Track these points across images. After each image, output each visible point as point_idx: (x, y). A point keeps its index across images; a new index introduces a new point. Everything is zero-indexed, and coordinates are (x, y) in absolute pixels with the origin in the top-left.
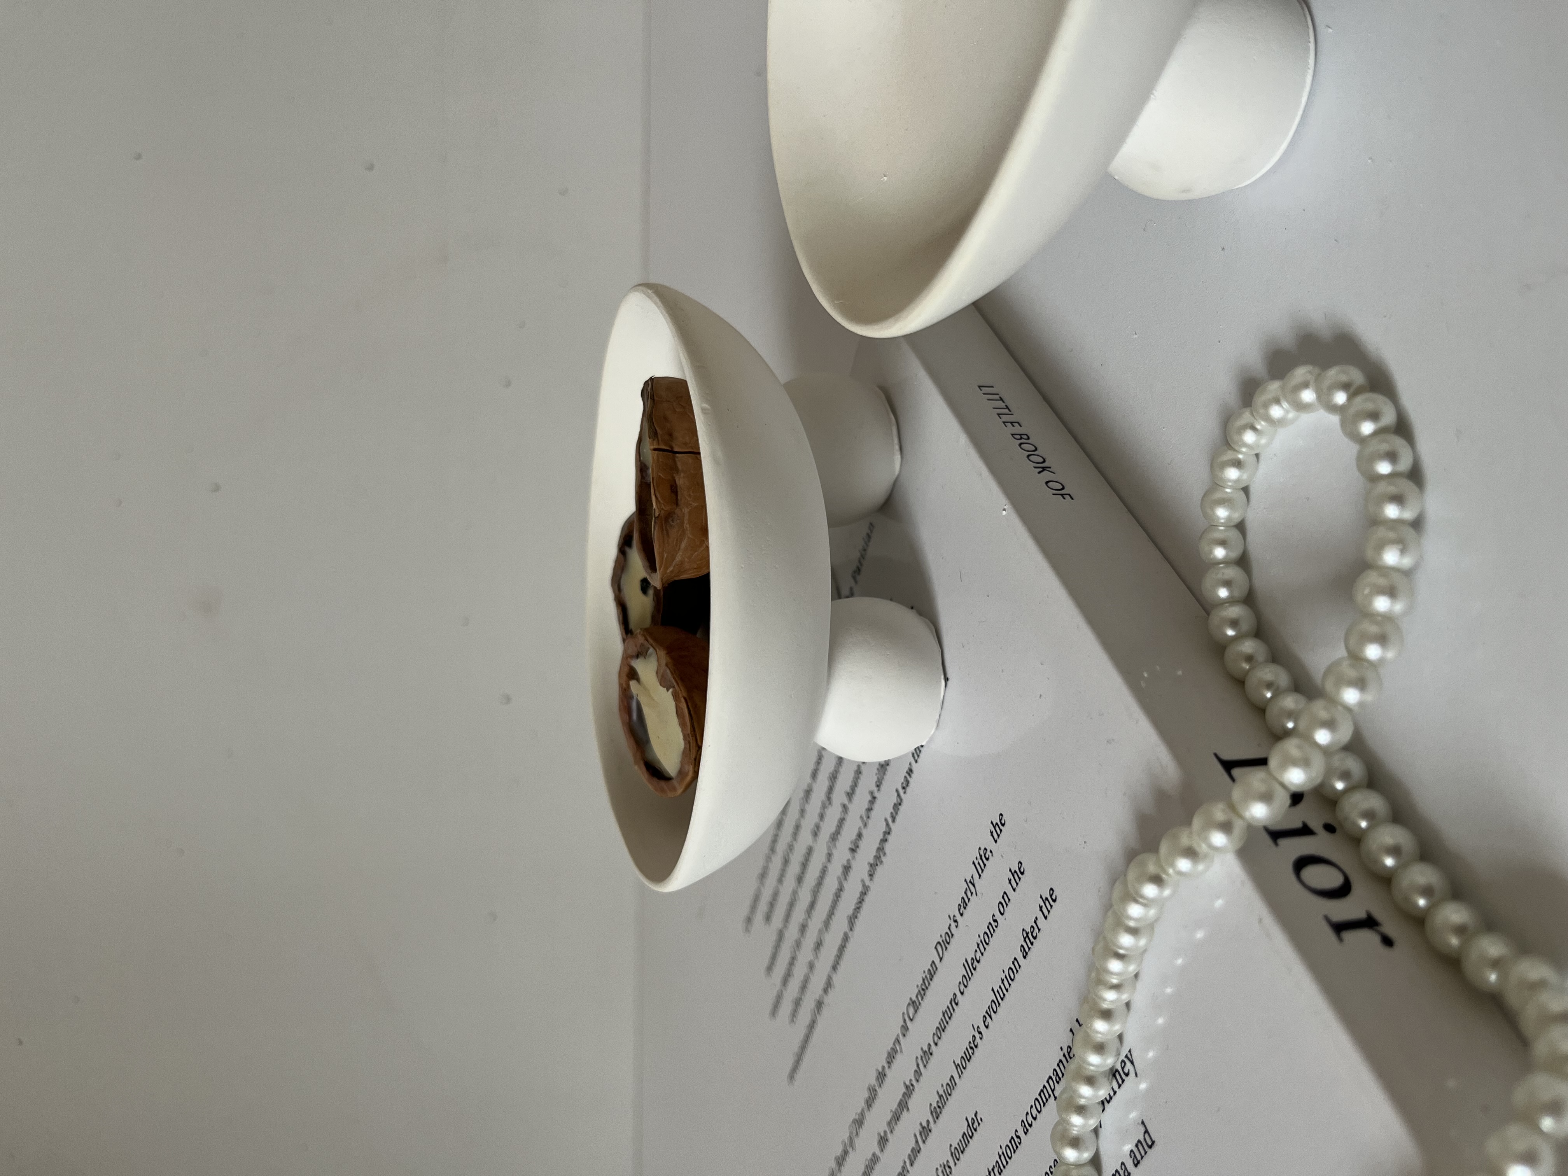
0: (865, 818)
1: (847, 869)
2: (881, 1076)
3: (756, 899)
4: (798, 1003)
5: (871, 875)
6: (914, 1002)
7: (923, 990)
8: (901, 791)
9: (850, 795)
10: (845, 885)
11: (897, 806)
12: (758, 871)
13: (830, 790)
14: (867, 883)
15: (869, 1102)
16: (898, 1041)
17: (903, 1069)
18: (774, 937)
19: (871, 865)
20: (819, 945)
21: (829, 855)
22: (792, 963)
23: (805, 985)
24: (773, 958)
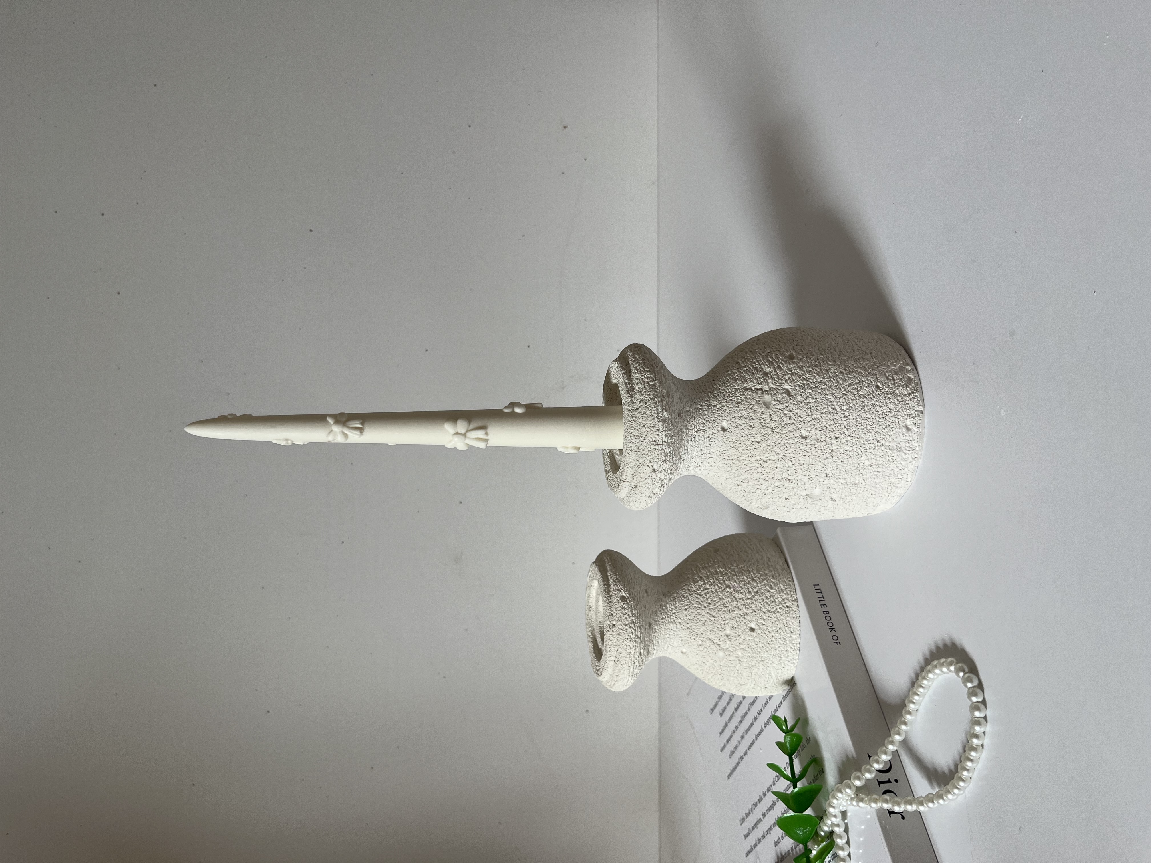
0: (764, 706)
1: (756, 719)
2: (764, 794)
3: (716, 705)
4: (732, 753)
5: (765, 727)
6: (778, 777)
8: (778, 707)
10: (755, 723)
14: (763, 728)
15: (760, 800)
16: (771, 785)
18: (724, 724)
19: (765, 723)
20: (743, 737)
21: (749, 709)
22: (731, 737)
23: (736, 747)
24: (723, 731)
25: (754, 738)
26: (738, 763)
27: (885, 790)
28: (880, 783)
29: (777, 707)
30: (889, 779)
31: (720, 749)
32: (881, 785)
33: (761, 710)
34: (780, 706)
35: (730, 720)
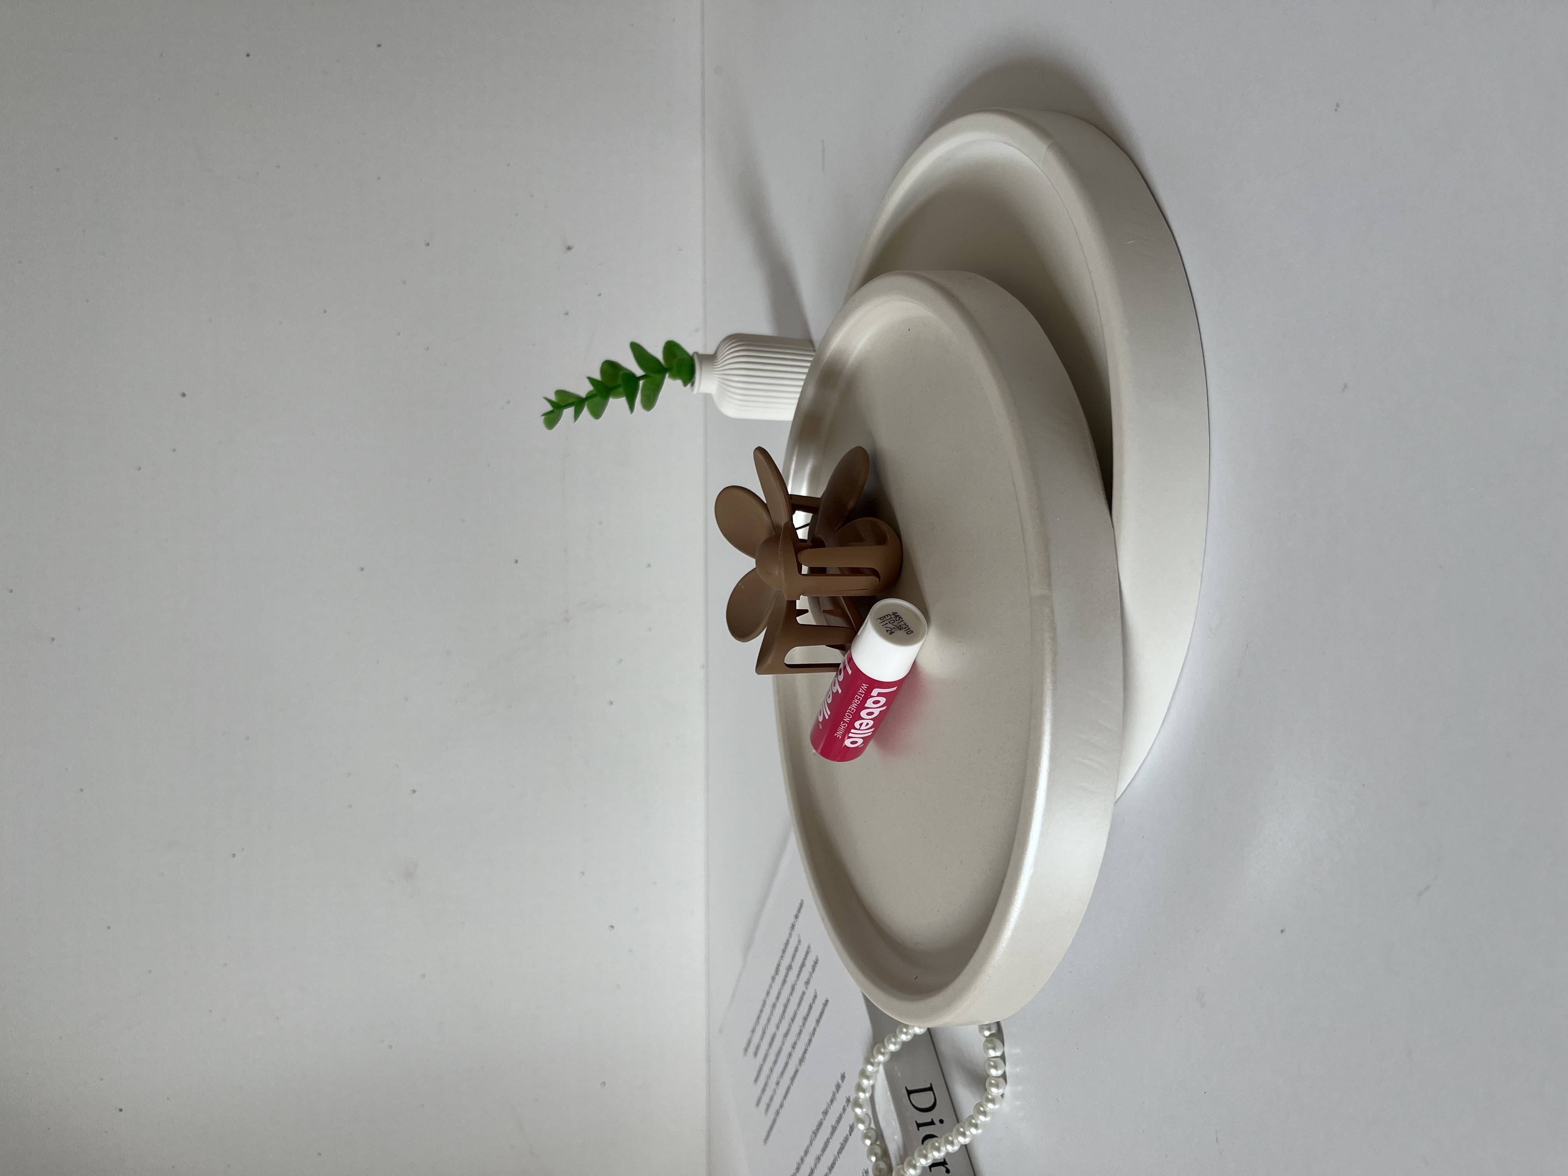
1: (790, 1055)
2: (802, 1160)
3: (749, 1043)
4: (768, 1106)
5: (800, 1064)
7: (818, 1129)
9: (793, 1020)
10: (789, 1061)
11: (810, 1040)
12: (751, 1028)
13: (784, 1012)
15: (798, 1169)
16: (808, 1147)
17: (810, 1161)
18: (758, 1065)
19: (800, 1059)
20: (778, 1083)
21: (783, 1043)
22: (766, 1084)
23: (771, 1099)
24: (757, 1076)
25: (789, 1082)
26: (774, 1121)
27: (924, 1135)
28: (919, 1125)
30: (932, 1120)
31: (755, 1102)
32: (921, 1128)
33: (795, 1043)
34: (813, 1034)
35: (764, 1060)
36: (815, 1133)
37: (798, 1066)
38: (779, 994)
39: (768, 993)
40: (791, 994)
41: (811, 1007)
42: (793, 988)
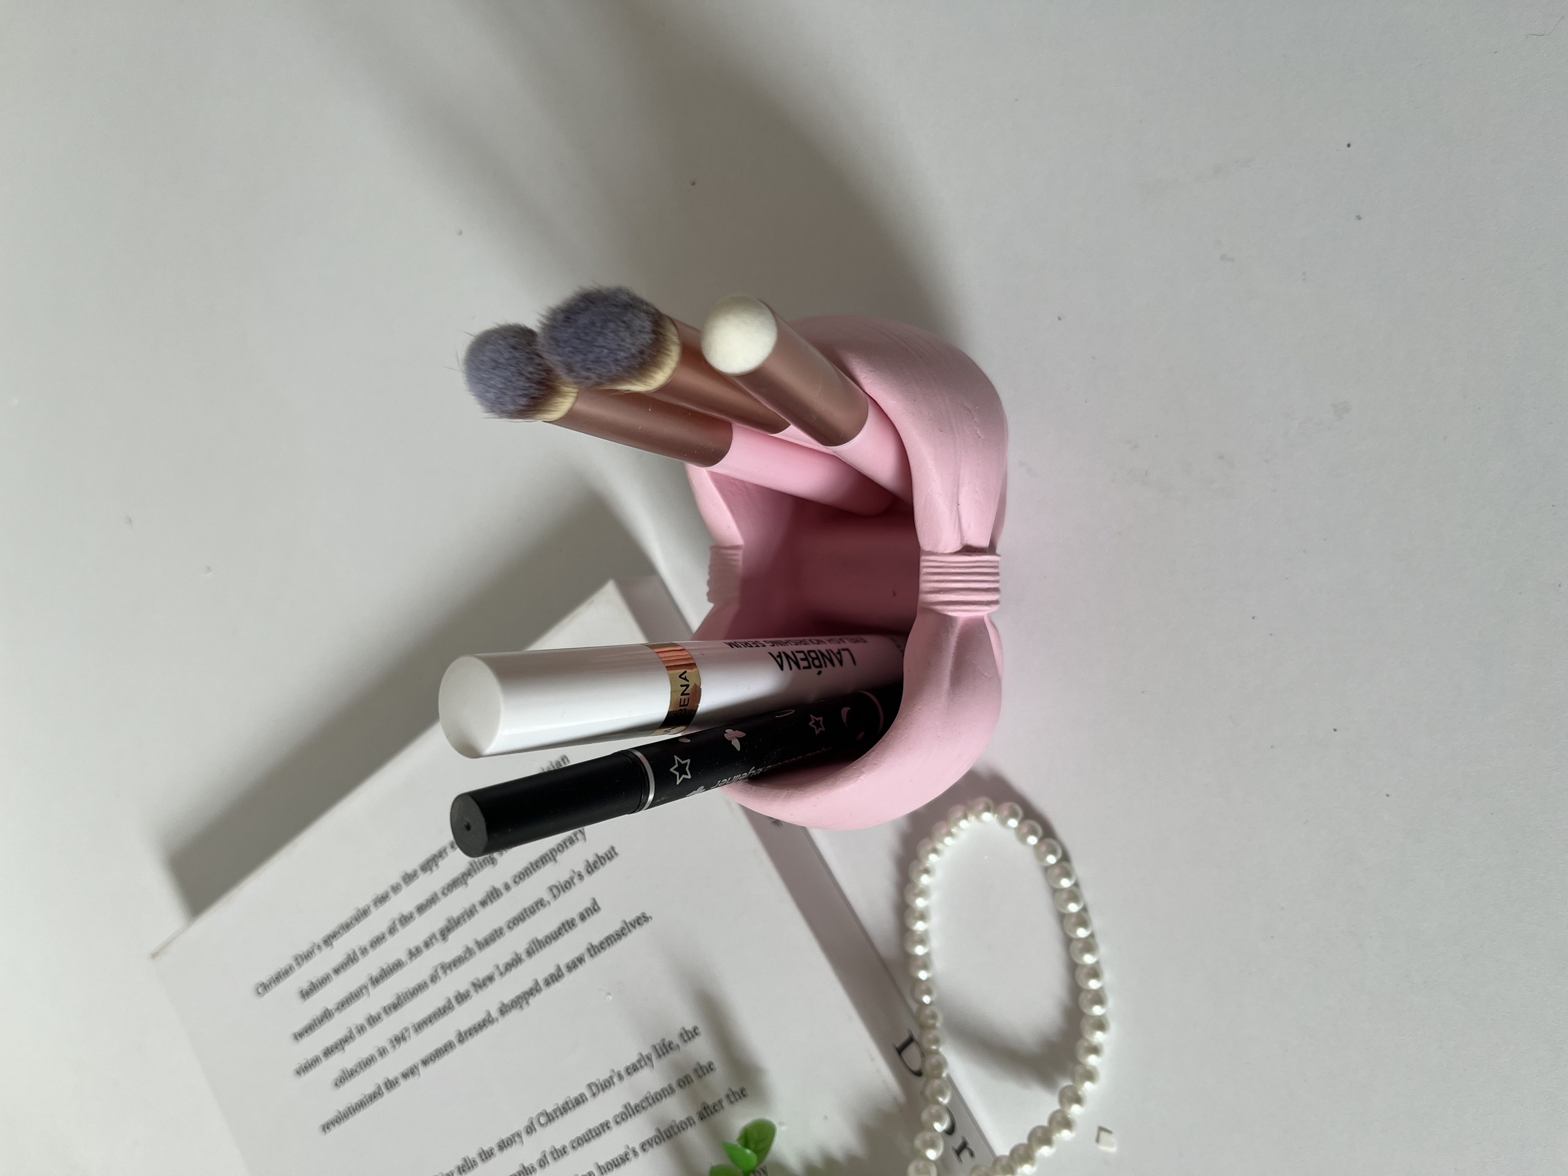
0: (502, 969)
1: (463, 996)
2: (487, 1154)
3: (286, 972)
4: (350, 1073)
5: (502, 1012)
6: (547, 1114)
7: (565, 1109)
8: (564, 969)
9: (482, 943)
10: (457, 1007)
11: (555, 977)
13: (448, 929)
14: (495, 1016)
16: (519, 1135)
17: (521, 1156)
19: (505, 1005)
20: (399, 1039)
21: (435, 977)
22: (345, 1040)
23: (368, 1062)
24: (309, 1029)
25: (453, 1037)
26: (375, 1096)
29: (559, 968)
31: (296, 1066)
33: (490, 979)
34: (573, 966)
35: (344, 1004)
36: (550, 1118)
37: (495, 1014)
38: (433, 900)
39: (382, 899)
40: (483, 903)
41: (569, 925)
42: (493, 895)
